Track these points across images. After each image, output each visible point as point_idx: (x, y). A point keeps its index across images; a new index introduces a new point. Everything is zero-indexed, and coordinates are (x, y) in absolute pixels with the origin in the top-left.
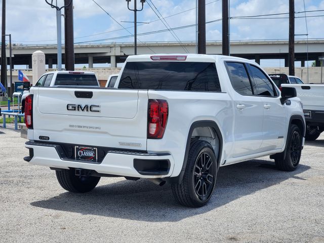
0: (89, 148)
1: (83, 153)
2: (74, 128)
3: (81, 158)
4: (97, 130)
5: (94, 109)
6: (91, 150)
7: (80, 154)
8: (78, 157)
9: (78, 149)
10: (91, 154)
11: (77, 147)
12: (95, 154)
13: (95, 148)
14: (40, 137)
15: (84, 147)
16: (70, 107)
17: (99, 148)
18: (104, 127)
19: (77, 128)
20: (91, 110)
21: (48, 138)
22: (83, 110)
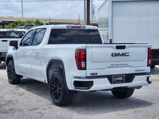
0: (120, 75)
1: (117, 79)
2: (114, 66)
4: (126, 65)
5: (126, 54)
6: (121, 76)
7: (115, 79)
8: (114, 81)
10: (121, 79)
11: (114, 76)
12: (123, 78)
13: (123, 75)
14: (91, 74)
15: (117, 76)
17: (126, 75)
18: (130, 64)
19: (115, 66)
20: (125, 55)
21: (97, 74)
22: (121, 56)
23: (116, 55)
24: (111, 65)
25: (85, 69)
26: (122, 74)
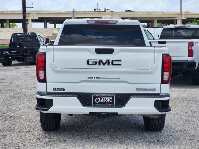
0: (106, 95)
1: (101, 100)
2: (93, 80)
3: (98, 103)
4: (117, 80)
5: (114, 63)
7: (98, 100)
8: (95, 103)
9: (95, 97)
10: (109, 100)
11: (95, 95)
12: (113, 100)
13: (113, 95)
14: (55, 89)
15: (102, 95)
16: (91, 62)
17: (117, 95)
18: (123, 77)
19: (96, 79)
20: (112, 64)
21: (64, 90)
22: (104, 64)
23: (95, 63)
24: (89, 78)
25: (44, 81)
26: (111, 94)
